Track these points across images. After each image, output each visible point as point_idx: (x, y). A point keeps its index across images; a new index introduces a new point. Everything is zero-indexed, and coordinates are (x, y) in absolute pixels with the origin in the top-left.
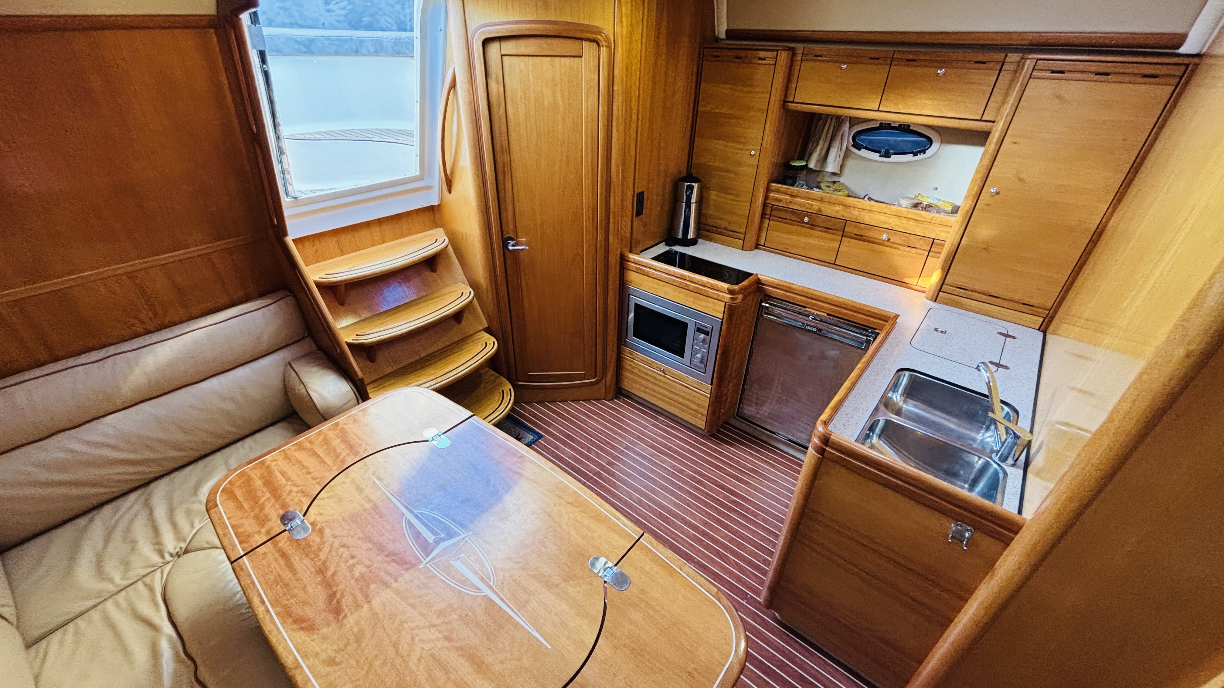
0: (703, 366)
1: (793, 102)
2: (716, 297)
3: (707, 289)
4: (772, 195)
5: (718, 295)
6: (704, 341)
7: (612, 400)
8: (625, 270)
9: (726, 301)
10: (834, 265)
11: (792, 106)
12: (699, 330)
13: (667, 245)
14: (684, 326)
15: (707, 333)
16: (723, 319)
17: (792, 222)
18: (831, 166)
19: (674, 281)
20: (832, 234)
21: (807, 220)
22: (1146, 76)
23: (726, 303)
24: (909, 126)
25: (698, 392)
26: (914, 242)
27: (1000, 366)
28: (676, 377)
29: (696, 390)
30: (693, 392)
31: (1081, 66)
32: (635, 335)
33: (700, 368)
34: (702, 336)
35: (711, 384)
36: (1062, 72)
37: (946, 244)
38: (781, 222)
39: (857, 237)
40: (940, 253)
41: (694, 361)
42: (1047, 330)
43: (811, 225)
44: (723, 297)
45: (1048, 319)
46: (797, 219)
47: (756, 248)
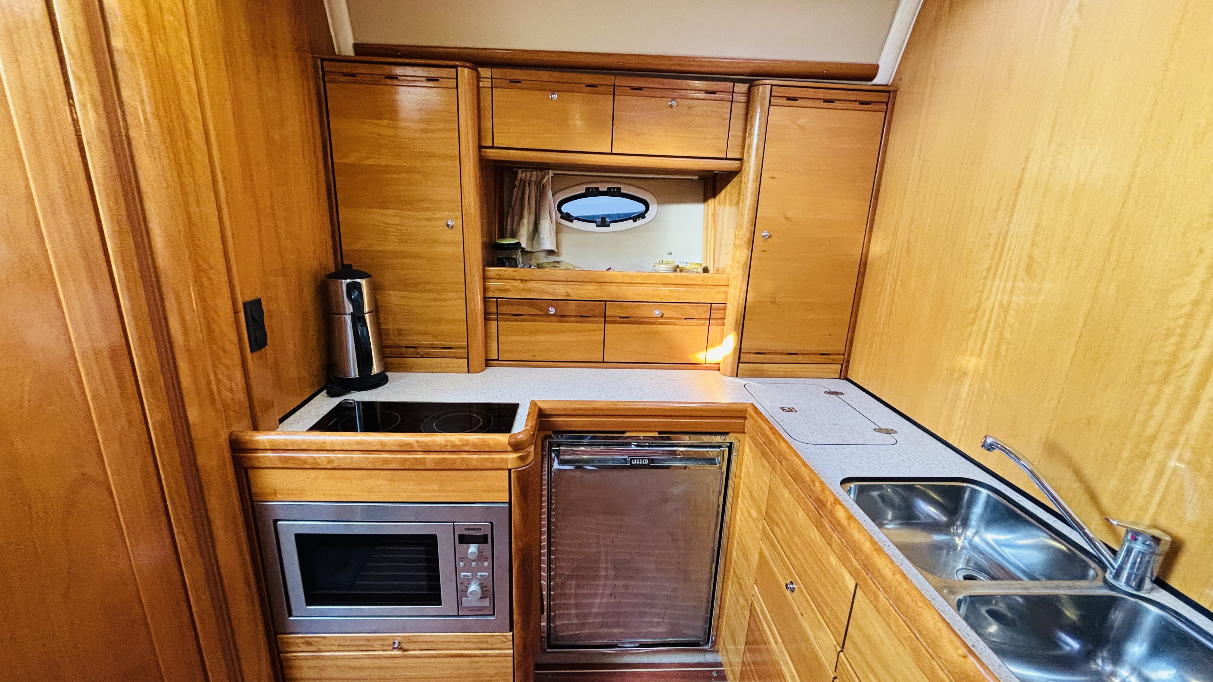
0: (486, 603)
1: (493, 147)
2: (488, 465)
3: (466, 456)
4: (492, 284)
5: (493, 460)
6: (480, 557)
8: (251, 472)
9: (510, 467)
10: (603, 363)
11: (492, 154)
12: (465, 540)
13: (331, 394)
14: (427, 543)
15: (482, 540)
16: (510, 503)
17: (533, 318)
18: (547, 242)
19: (385, 461)
20: (591, 322)
21: (552, 311)
22: (862, 103)
23: (510, 470)
24: (619, 189)
25: (484, 656)
26: (691, 311)
27: (888, 432)
28: (425, 647)
29: (478, 652)
30: (474, 659)
31: (810, 93)
32: (310, 601)
33: (481, 609)
34: (473, 548)
35: (511, 629)
36: (795, 99)
37: (729, 307)
38: (517, 320)
39: (624, 320)
40: (723, 319)
41: (466, 602)
42: (849, 377)
43: (561, 317)
44: (506, 460)
45: (845, 364)
46: (540, 312)
47: (488, 366)
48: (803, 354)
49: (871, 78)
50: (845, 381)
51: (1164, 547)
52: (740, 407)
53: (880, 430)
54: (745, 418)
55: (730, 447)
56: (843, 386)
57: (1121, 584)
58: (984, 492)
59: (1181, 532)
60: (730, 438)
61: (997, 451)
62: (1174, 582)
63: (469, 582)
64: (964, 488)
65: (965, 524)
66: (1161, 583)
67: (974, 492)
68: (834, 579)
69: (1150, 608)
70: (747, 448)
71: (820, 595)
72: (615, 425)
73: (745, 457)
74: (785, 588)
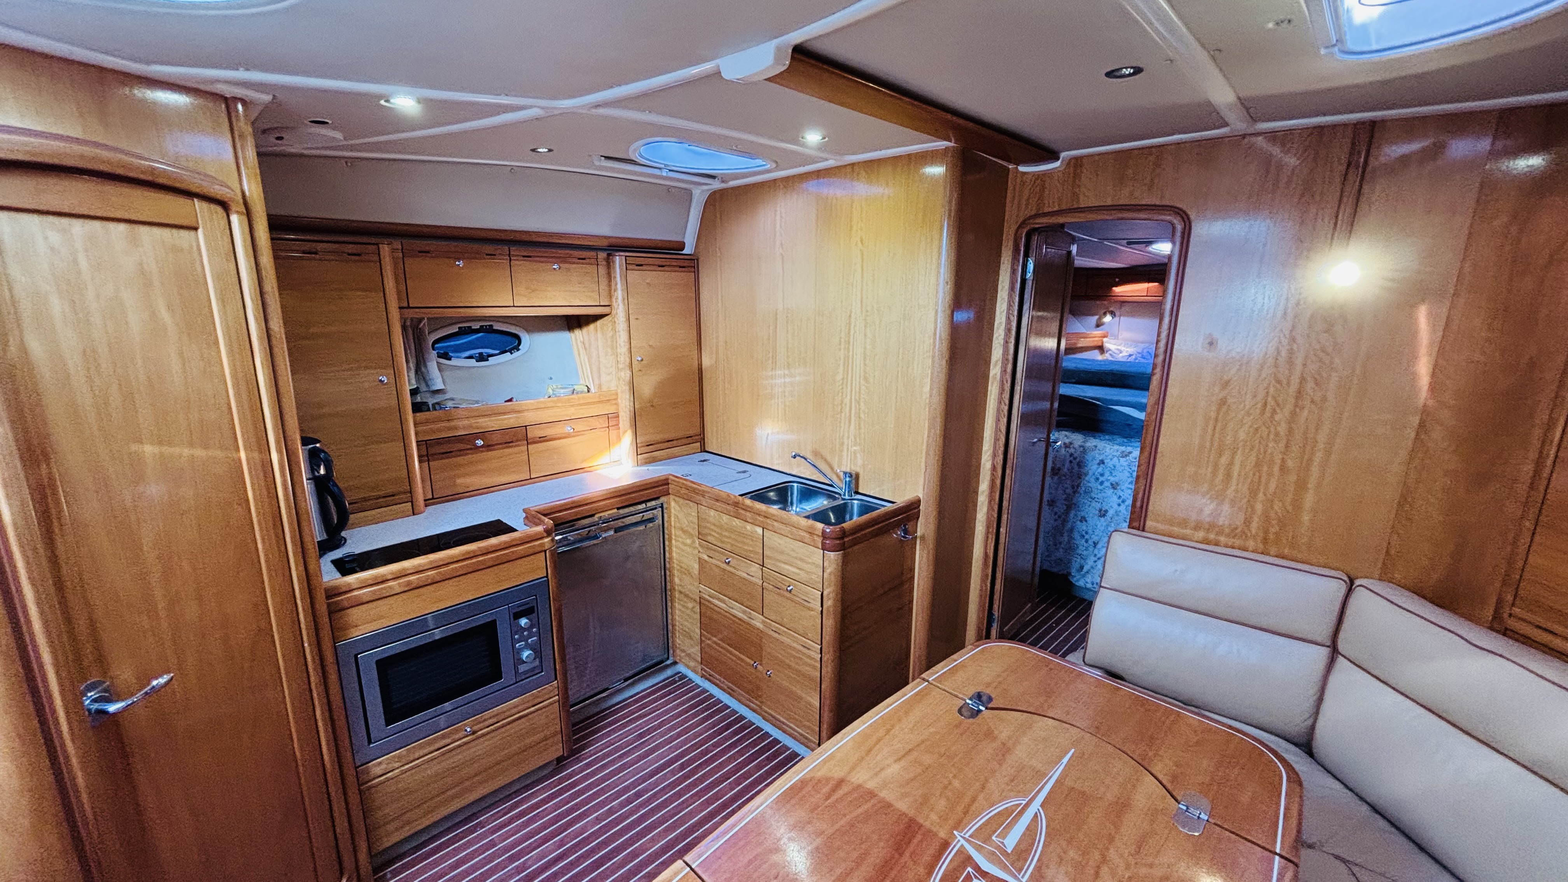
0: (537, 663)
1: (414, 307)
2: (531, 551)
3: (516, 549)
5: (534, 547)
6: (530, 626)
8: (340, 614)
9: (546, 549)
10: (527, 480)
11: (413, 313)
12: (518, 616)
14: (491, 628)
15: (528, 612)
16: (547, 576)
17: (461, 452)
19: (455, 569)
20: (516, 446)
21: (480, 442)
22: (680, 267)
24: (491, 326)
25: (539, 709)
26: (595, 423)
27: (744, 472)
28: (495, 720)
29: (533, 709)
30: (530, 716)
31: (651, 261)
33: (532, 670)
34: (523, 622)
35: (556, 679)
36: (641, 265)
37: (621, 414)
38: (448, 458)
39: (543, 439)
40: (618, 425)
41: (522, 668)
42: (707, 449)
43: (488, 447)
44: (543, 545)
45: (703, 441)
46: (469, 447)
47: (426, 506)
48: (679, 439)
49: (683, 249)
50: (705, 453)
51: (854, 476)
52: (664, 478)
53: (739, 473)
54: (668, 484)
55: (662, 507)
56: (706, 456)
57: (847, 497)
58: (795, 485)
59: (858, 469)
60: (663, 499)
61: (798, 458)
62: (860, 491)
63: (521, 650)
64: (786, 486)
65: (792, 504)
66: (857, 493)
67: (791, 487)
68: (752, 536)
69: (856, 502)
70: (673, 504)
71: (746, 550)
72: (588, 511)
73: (673, 510)
74: (724, 566)
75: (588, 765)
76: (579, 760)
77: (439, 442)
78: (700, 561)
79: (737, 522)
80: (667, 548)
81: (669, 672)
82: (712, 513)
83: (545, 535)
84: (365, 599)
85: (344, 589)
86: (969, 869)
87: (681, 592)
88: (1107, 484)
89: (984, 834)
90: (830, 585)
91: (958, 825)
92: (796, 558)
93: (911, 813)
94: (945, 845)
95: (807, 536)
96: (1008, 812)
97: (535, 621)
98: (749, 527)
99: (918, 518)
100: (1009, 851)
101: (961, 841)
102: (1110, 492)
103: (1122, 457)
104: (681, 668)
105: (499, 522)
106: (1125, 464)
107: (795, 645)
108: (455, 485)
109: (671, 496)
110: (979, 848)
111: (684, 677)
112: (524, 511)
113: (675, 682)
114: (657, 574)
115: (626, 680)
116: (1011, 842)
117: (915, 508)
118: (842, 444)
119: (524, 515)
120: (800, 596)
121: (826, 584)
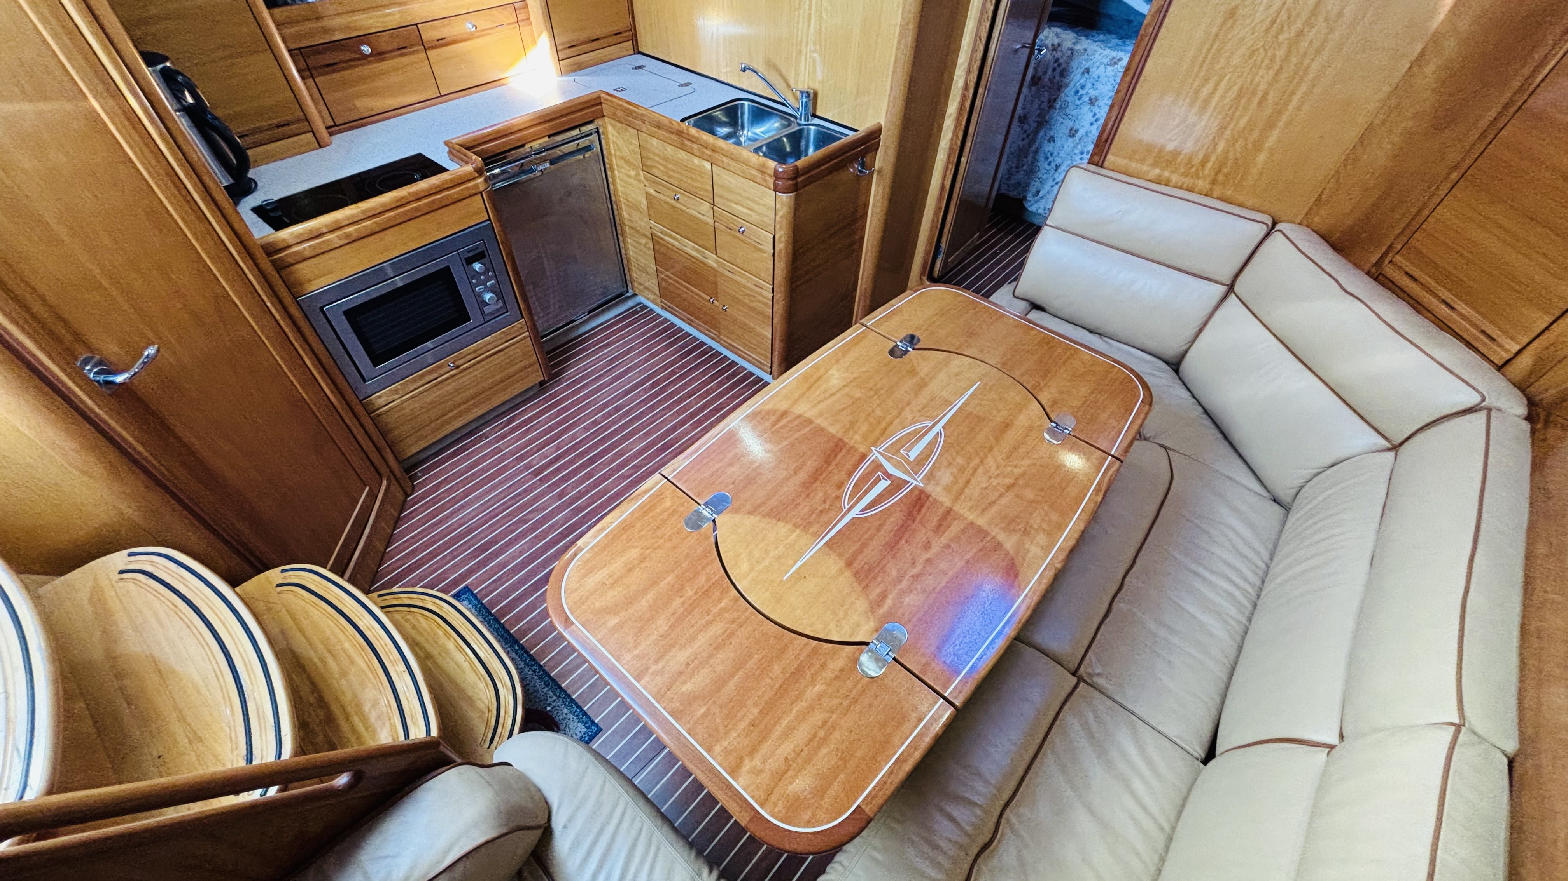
0: (501, 304)
2: (466, 194)
4: (288, 31)
5: (468, 188)
6: (484, 270)
7: (414, 487)
8: (288, 269)
9: (481, 189)
10: (441, 97)
12: (470, 261)
14: (445, 275)
15: (479, 256)
16: (490, 219)
17: (348, 64)
19: (390, 218)
20: (412, 53)
21: (366, 49)
23: (481, 193)
25: (513, 344)
26: (499, 16)
27: (687, 84)
28: (473, 356)
29: (507, 344)
30: (506, 350)
32: (376, 360)
33: (498, 310)
34: (477, 266)
35: (523, 317)
37: (530, 3)
38: (334, 72)
39: (442, 43)
40: (529, 19)
41: (487, 310)
42: (640, 50)
43: (379, 55)
44: (477, 186)
45: (635, 39)
46: (353, 56)
47: (331, 134)
48: (603, 38)
50: (640, 56)
51: (812, 95)
52: (595, 96)
53: (682, 85)
54: (601, 103)
55: (598, 132)
56: (640, 60)
57: (803, 122)
58: (746, 103)
59: (816, 86)
60: (598, 122)
61: (748, 71)
62: (818, 114)
63: (482, 293)
64: (736, 105)
65: (743, 127)
66: (814, 116)
67: (742, 105)
68: (701, 172)
69: (812, 128)
70: (610, 129)
71: (696, 188)
72: (518, 140)
73: (610, 136)
74: (673, 202)
75: (568, 387)
76: (559, 383)
77: (316, 49)
78: (648, 195)
79: (682, 155)
80: (610, 179)
81: (630, 303)
82: (655, 141)
83: (477, 175)
84: (308, 254)
85: (281, 246)
86: (880, 473)
87: (632, 228)
88: (1085, 98)
89: (895, 449)
90: (781, 228)
91: (875, 444)
92: (748, 198)
93: (840, 435)
94: (863, 457)
95: (758, 174)
96: (916, 432)
97: (488, 265)
98: (696, 161)
99: (877, 149)
100: (912, 460)
101: (876, 454)
102: (1086, 108)
103: (1110, 65)
104: (640, 299)
105: (420, 156)
106: (1111, 74)
107: (749, 284)
108: (355, 108)
109: (606, 118)
110: (888, 459)
111: (644, 307)
112: (446, 143)
113: (638, 312)
114: (604, 208)
115: (590, 312)
116: (913, 455)
117: (876, 138)
118: (800, 51)
119: (447, 149)
120: (752, 237)
121: (777, 227)
